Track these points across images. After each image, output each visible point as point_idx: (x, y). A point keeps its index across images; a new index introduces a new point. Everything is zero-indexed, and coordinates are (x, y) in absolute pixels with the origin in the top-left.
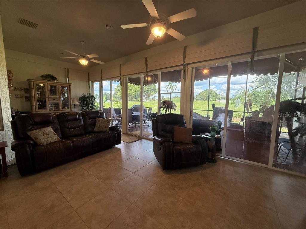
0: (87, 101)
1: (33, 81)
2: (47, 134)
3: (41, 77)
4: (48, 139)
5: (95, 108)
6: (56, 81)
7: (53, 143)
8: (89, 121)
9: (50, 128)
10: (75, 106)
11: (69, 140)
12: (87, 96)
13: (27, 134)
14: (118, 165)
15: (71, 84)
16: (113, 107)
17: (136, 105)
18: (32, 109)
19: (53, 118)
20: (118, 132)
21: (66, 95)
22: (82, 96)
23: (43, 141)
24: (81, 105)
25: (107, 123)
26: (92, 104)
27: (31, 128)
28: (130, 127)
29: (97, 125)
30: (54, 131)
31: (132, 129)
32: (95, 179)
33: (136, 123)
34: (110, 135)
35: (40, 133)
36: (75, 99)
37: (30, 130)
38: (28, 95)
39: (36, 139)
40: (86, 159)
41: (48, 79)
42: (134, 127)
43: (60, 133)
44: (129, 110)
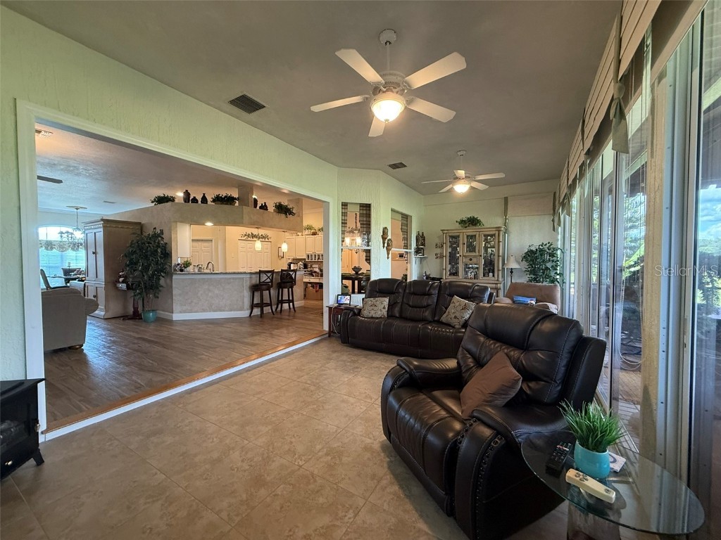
1: (445, 231)
2: (375, 306)
4: (372, 312)
6: (479, 226)
9: (385, 300)
10: (512, 272)
19: (397, 286)
24: (529, 272)
35: (370, 303)
36: (512, 258)
43: (397, 309)
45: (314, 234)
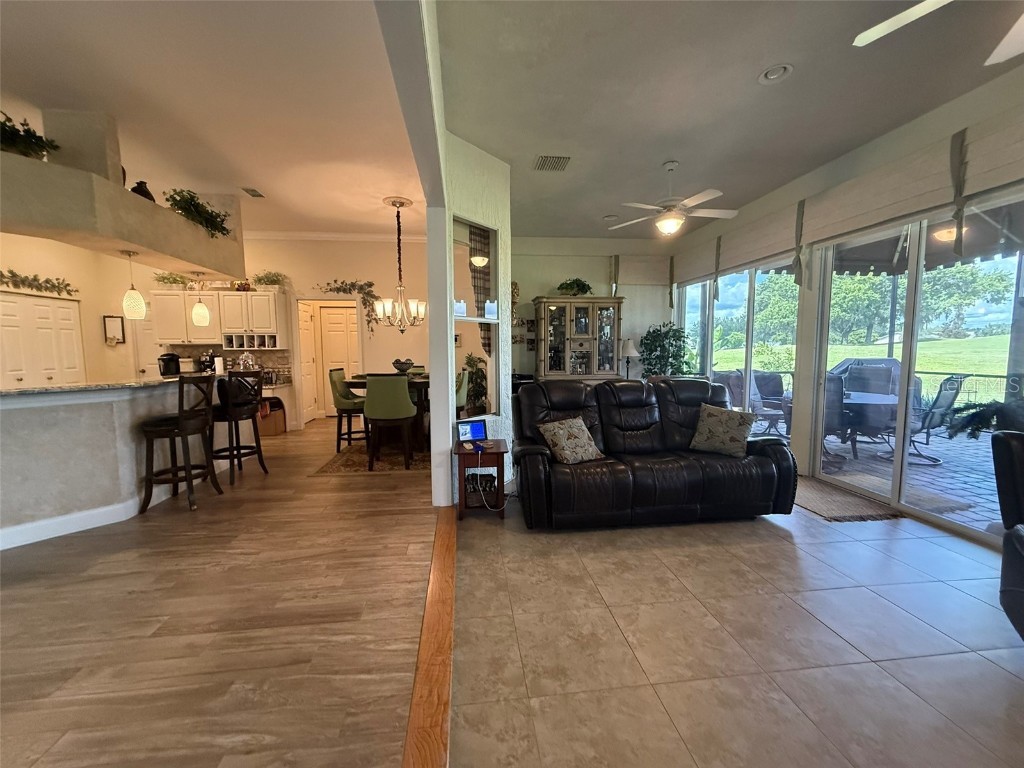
0: (663, 347)
1: (545, 300)
2: (576, 437)
3: (559, 289)
4: (578, 450)
5: (685, 368)
6: (588, 295)
7: (586, 462)
8: (677, 413)
9: (579, 422)
10: (628, 362)
11: (622, 461)
12: (664, 330)
13: (538, 429)
14: (789, 595)
15: (623, 298)
16: (756, 366)
17: (859, 362)
18: (537, 370)
19: (586, 395)
20: (785, 464)
21: (607, 329)
22: (649, 332)
23: (567, 452)
24: (643, 361)
25: (740, 424)
26: (677, 356)
27: (544, 417)
28: (826, 453)
29: (703, 427)
30: (589, 429)
31: (836, 462)
32: (706, 615)
33: (859, 438)
34: (750, 471)
35: (561, 432)
36: (631, 343)
37: (543, 421)
38: (532, 336)
39: (555, 445)
40: (668, 533)
41: (573, 292)
42: (850, 456)
43: (600, 437)
44: (831, 380)
45: (244, 288)
